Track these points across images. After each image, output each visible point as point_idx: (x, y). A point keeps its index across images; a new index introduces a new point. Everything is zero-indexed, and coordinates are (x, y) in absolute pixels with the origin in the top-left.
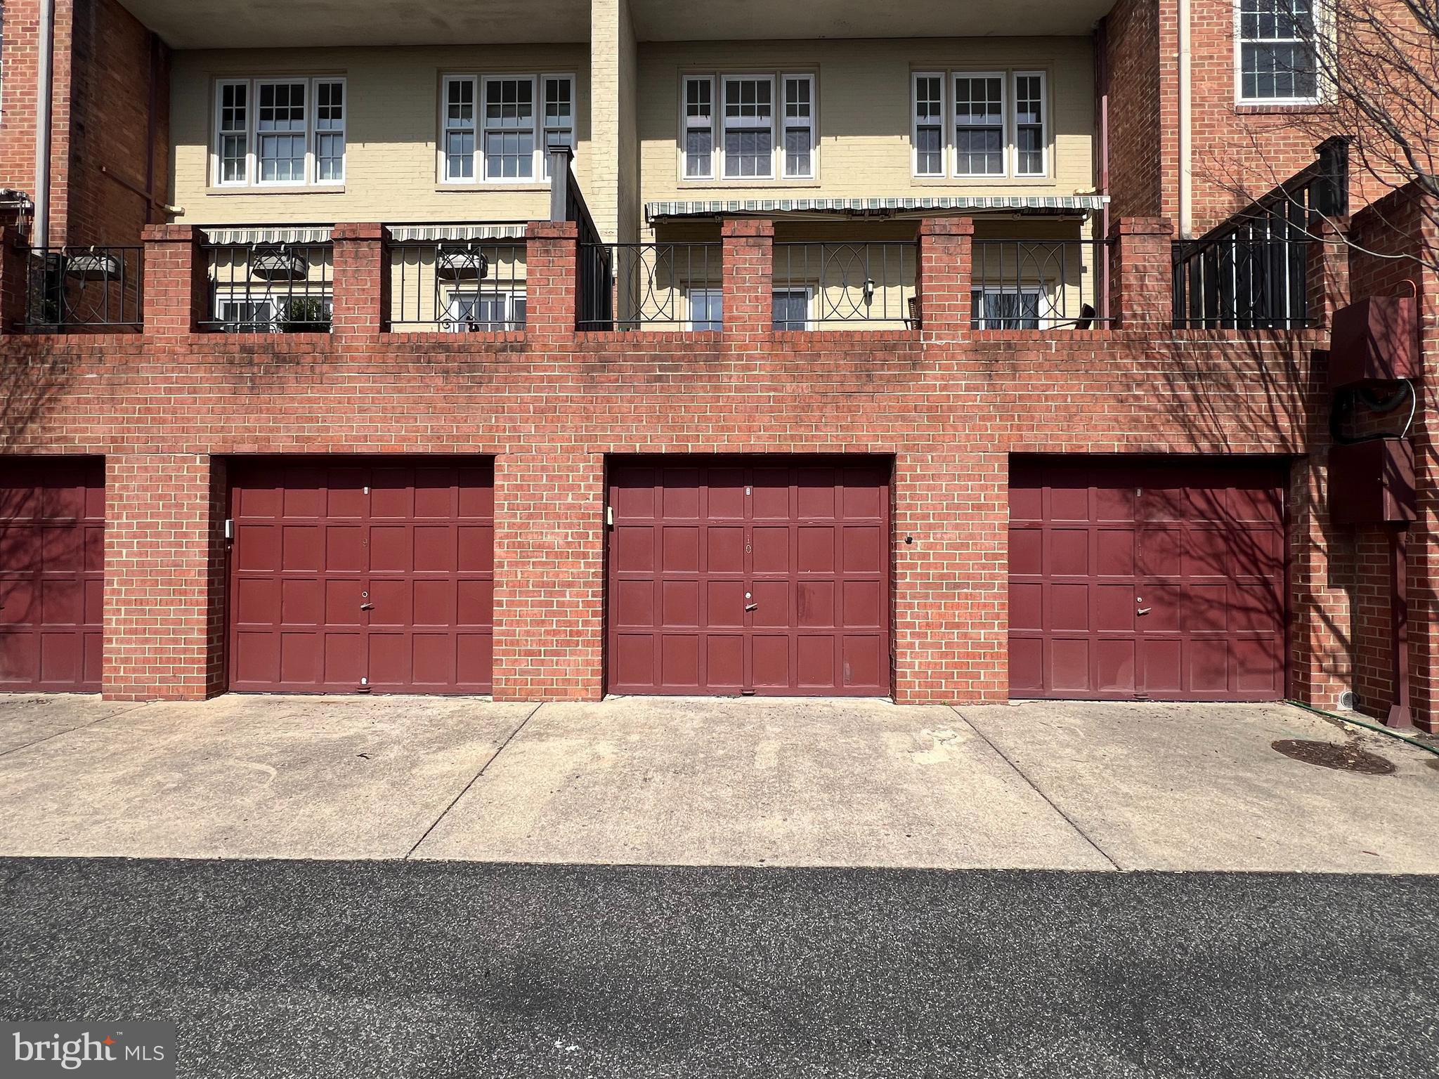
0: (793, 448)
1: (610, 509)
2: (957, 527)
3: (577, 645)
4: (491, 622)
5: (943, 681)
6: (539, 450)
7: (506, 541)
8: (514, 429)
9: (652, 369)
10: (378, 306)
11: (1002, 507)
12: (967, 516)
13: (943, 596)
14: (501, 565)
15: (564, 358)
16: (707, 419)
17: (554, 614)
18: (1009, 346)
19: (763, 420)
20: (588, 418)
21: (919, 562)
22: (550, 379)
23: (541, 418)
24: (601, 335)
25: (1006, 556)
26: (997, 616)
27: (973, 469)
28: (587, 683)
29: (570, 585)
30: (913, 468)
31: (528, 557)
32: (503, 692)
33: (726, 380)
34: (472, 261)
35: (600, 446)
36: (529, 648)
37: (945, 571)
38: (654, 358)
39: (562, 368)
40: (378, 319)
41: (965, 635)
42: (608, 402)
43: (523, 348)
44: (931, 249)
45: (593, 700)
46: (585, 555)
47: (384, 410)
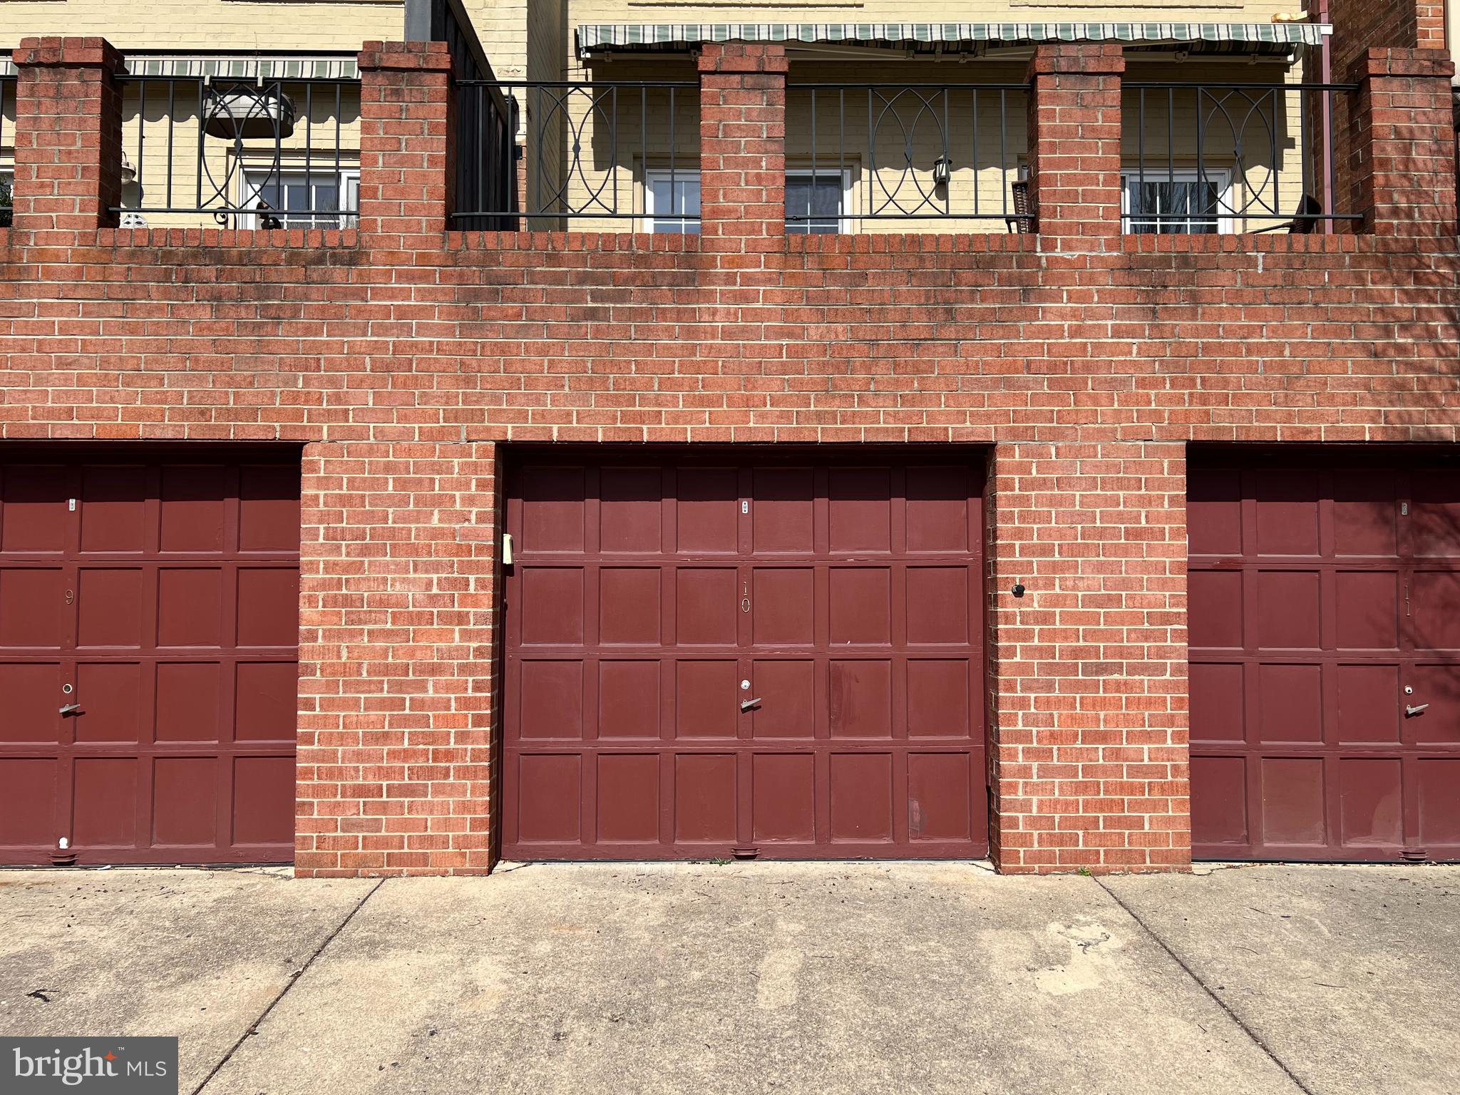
0: (820, 434)
1: (507, 538)
2: (1100, 567)
3: (447, 776)
4: (294, 735)
5: (1081, 833)
6: (379, 433)
7: (321, 594)
8: (337, 399)
9: (578, 297)
10: (94, 181)
11: (1175, 534)
12: (1118, 549)
13: (1078, 686)
14: (312, 636)
15: (425, 277)
16: (676, 385)
17: (405, 721)
18: (1184, 261)
19: (771, 386)
20: (469, 382)
21: (1037, 628)
22: (402, 313)
23: (384, 379)
24: (490, 238)
25: (1184, 617)
26: (1171, 721)
27: (1126, 470)
28: (463, 843)
29: (434, 670)
30: (1023, 468)
31: (360, 622)
32: (314, 861)
33: (706, 317)
34: (265, 106)
35: (488, 429)
36: (360, 781)
37: (1081, 643)
38: (583, 279)
39: (422, 294)
40: (96, 204)
41: (1117, 754)
42: (503, 353)
43: (354, 257)
44: (1054, 98)
45: (474, 873)
46: (461, 618)
47: (105, 363)
